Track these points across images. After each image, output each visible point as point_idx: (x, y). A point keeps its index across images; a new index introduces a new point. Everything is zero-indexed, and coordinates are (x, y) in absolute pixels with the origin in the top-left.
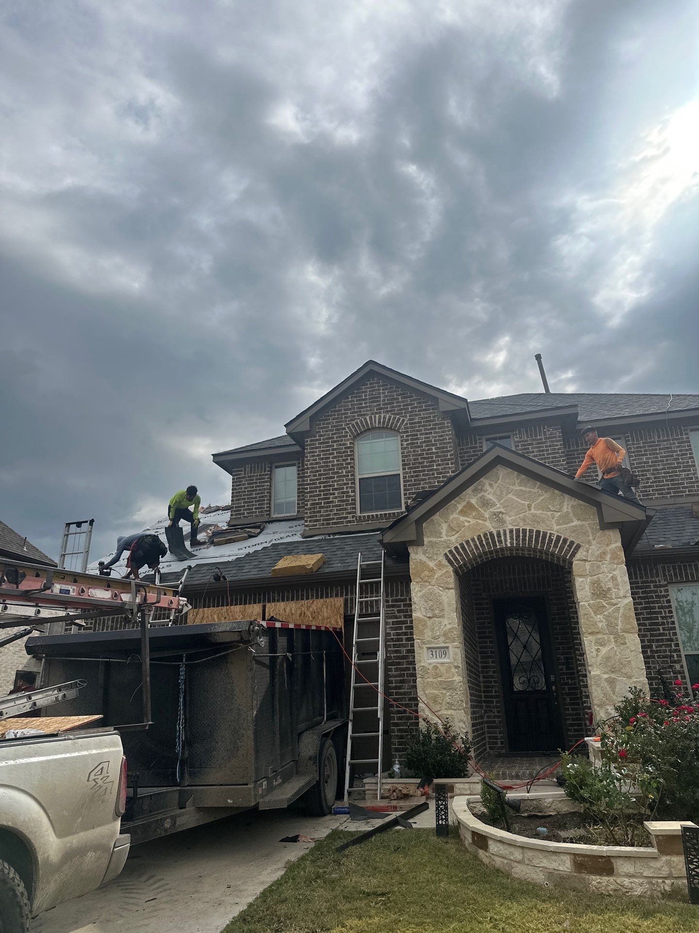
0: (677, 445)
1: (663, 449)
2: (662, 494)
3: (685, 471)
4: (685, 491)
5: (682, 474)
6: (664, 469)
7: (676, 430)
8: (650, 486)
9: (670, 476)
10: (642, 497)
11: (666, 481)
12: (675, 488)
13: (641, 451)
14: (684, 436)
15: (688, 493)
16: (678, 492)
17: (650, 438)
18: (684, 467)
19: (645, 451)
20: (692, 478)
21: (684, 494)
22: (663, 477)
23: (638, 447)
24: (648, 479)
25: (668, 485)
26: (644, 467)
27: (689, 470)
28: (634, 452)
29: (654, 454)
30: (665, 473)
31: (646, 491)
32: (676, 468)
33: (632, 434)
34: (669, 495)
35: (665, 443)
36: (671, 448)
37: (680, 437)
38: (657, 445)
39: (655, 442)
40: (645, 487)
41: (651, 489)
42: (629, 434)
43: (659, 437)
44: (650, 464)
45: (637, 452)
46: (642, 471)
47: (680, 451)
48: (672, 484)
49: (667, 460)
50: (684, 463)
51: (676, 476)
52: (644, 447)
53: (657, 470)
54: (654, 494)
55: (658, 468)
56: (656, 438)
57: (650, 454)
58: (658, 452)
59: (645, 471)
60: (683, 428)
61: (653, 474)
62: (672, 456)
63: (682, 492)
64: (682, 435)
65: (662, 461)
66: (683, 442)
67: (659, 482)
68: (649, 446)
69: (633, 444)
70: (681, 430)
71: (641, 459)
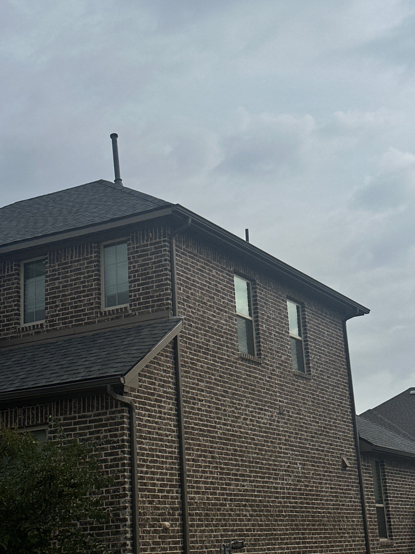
0: (86, 265)
1: (74, 271)
2: (65, 323)
3: (87, 295)
4: (85, 318)
5: (85, 299)
6: (71, 294)
7: (87, 248)
8: (57, 315)
9: (75, 302)
10: (49, 328)
11: (72, 308)
12: (77, 316)
13: (55, 275)
14: (93, 255)
15: (86, 321)
16: (78, 320)
17: (65, 260)
18: (88, 291)
19: (59, 274)
20: (92, 304)
21: (83, 322)
22: (70, 304)
23: (53, 270)
24: (57, 306)
25: (72, 312)
26: (55, 293)
27: (92, 295)
28: (49, 276)
29: (66, 277)
30: (71, 299)
31: (53, 321)
32: (81, 292)
33: (50, 255)
34: (71, 324)
35: (76, 264)
36: (80, 269)
37: (89, 256)
38: (69, 267)
39: (67, 263)
40: (52, 316)
41: (57, 318)
42: (48, 256)
43: (72, 258)
44: (61, 289)
45: (53, 275)
46: (53, 298)
47: (88, 272)
48: (76, 312)
49: (75, 284)
50: (88, 286)
51: (80, 301)
52: (59, 269)
53: (65, 295)
54: (59, 324)
55: (66, 293)
56: (69, 258)
57: (63, 278)
58: (69, 274)
59: (55, 297)
60: (93, 245)
61: (61, 301)
62: (80, 278)
63: (82, 320)
64: (91, 253)
65: (71, 285)
66: (91, 262)
67: (65, 309)
68: (63, 269)
69: (50, 266)
70: (91, 248)
71: (54, 283)
